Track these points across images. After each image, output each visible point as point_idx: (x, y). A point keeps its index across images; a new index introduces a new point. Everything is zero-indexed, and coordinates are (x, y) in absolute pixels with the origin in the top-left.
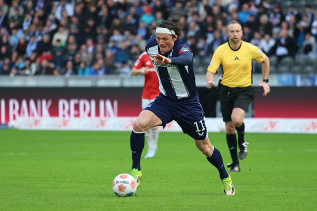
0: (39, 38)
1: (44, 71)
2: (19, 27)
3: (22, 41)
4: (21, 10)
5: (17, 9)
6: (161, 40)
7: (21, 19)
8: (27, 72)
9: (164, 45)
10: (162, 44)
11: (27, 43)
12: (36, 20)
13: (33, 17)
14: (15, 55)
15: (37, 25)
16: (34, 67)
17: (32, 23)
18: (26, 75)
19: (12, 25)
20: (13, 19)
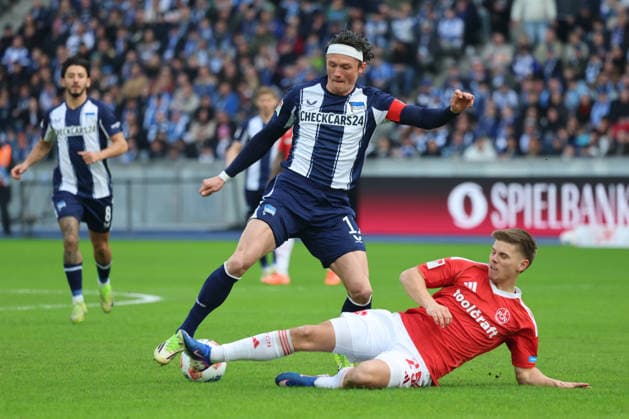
0: (613, 95)
1: (620, 150)
2: (581, 76)
3: (585, 101)
4: (585, 50)
5: (577, 48)
6: (338, 69)
7: (583, 64)
8: (593, 151)
9: (342, 77)
10: (338, 75)
11: (592, 103)
12: (609, 66)
13: (604, 60)
14: (572, 123)
15: (611, 74)
16: (605, 143)
17: (602, 70)
18: (590, 157)
19: (568, 74)
20: (571, 65)
